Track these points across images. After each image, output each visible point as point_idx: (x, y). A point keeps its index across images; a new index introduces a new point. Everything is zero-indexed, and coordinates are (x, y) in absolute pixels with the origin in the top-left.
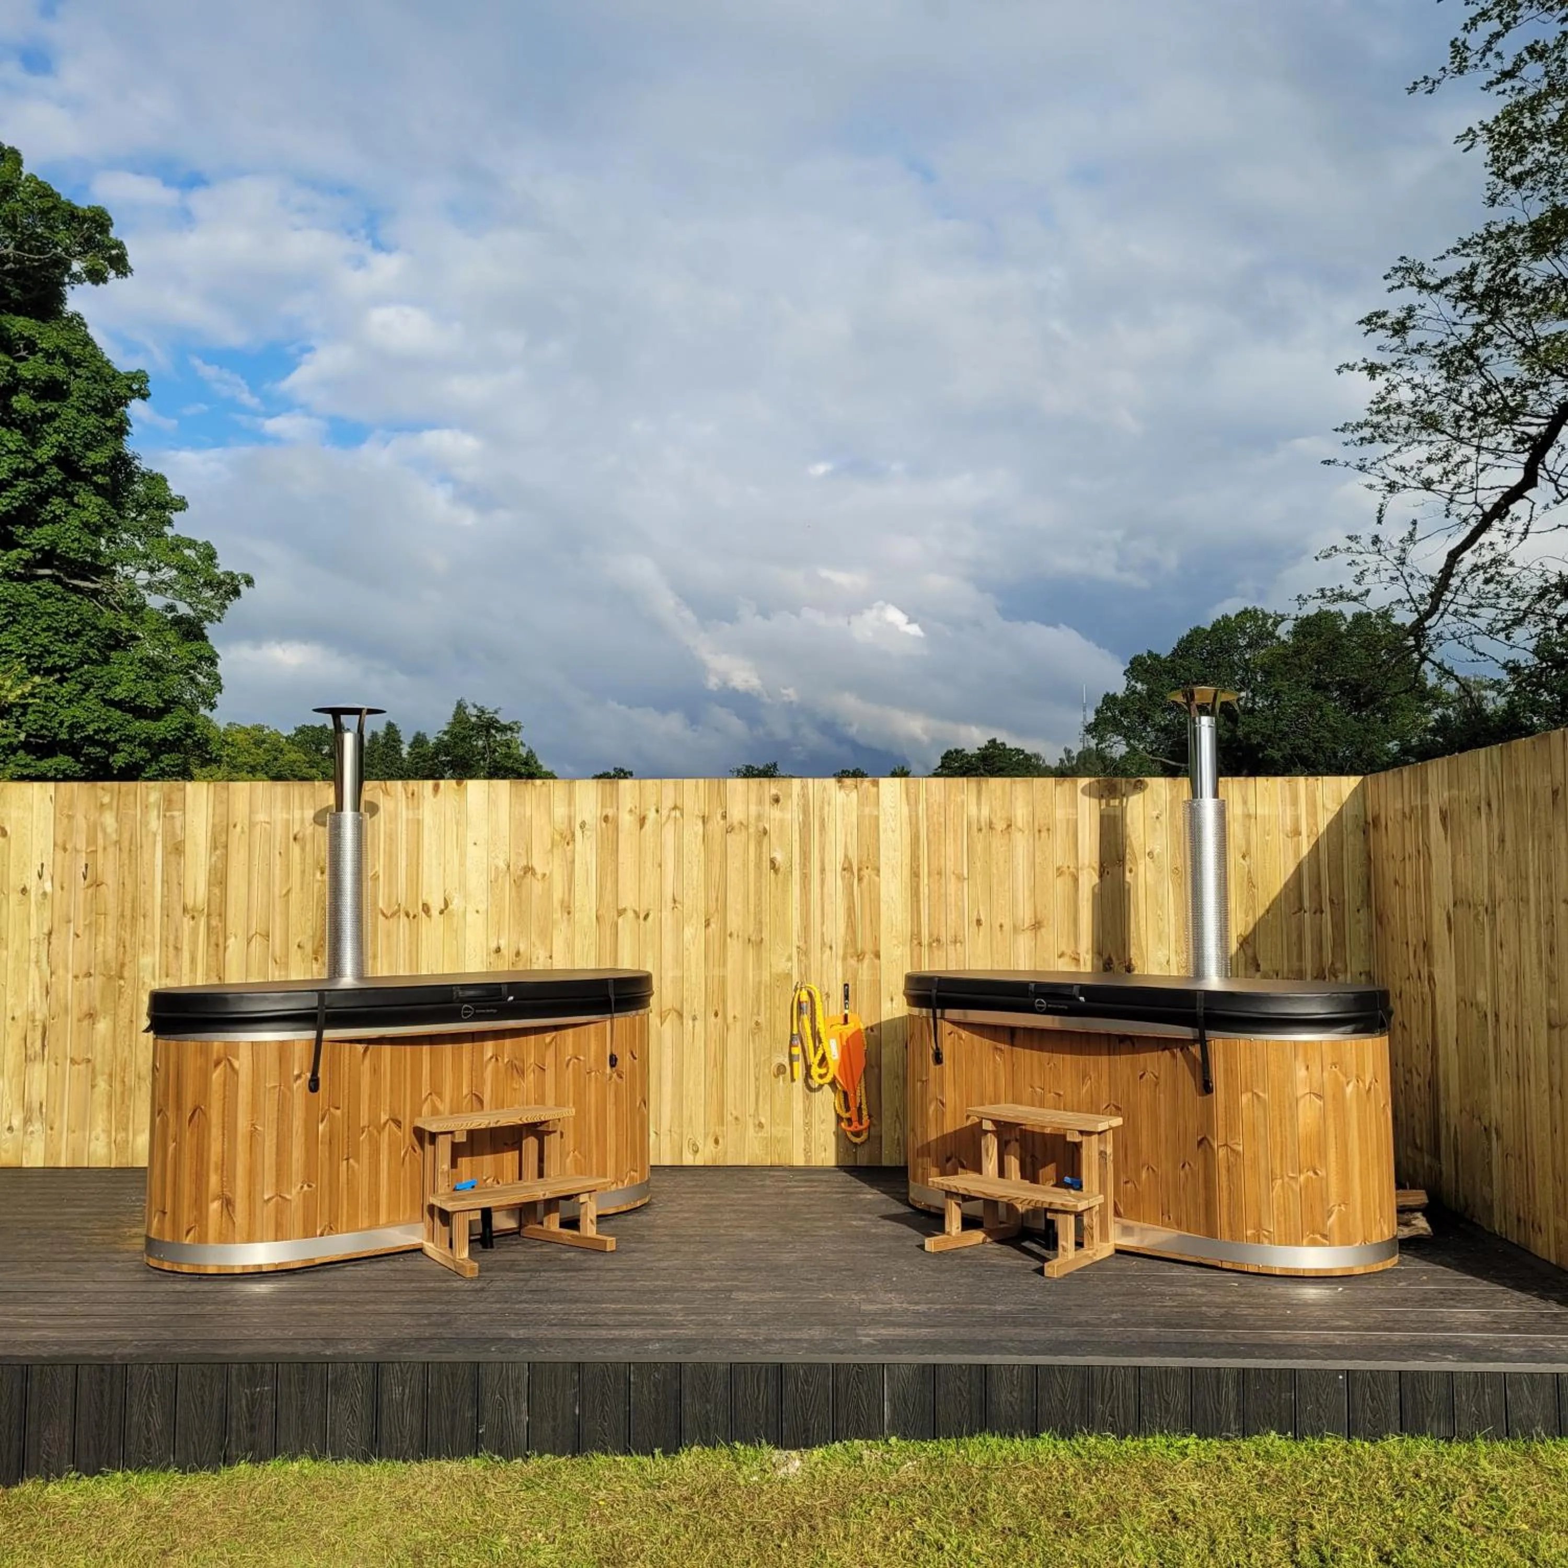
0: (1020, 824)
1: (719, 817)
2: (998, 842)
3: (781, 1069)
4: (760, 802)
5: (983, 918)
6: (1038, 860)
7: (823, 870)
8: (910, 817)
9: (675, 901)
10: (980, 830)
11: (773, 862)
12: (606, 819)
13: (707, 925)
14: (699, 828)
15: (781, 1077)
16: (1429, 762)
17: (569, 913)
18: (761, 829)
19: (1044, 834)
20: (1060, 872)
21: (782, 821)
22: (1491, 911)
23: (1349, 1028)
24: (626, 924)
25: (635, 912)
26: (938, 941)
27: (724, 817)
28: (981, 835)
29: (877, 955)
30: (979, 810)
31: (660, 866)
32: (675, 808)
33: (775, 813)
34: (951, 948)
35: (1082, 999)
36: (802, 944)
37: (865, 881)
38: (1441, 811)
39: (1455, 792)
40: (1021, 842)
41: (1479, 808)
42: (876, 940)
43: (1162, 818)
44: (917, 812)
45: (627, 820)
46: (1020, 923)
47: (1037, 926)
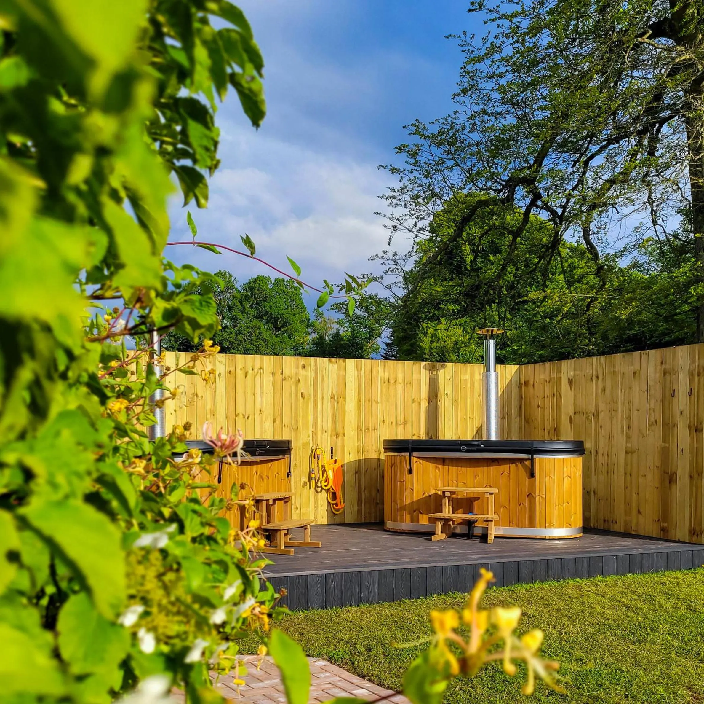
0: (400, 381)
1: (280, 373)
2: (391, 388)
3: (305, 483)
4: (297, 367)
5: (385, 420)
6: (406, 396)
7: (323, 398)
8: (358, 376)
9: (260, 410)
10: (385, 382)
11: (302, 394)
12: (230, 372)
13: (275, 421)
14: (271, 378)
15: (305, 487)
16: (563, 361)
17: (214, 415)
18: (297, 379)
19: (409, 385)
20: (414, 401)
21: (306, 376)
22: (596, 415)
23: (578, 453)
24: (240, 420)
25: (243, 415)
26: (368, 429)
27: (282, 373)
28: (385, 385)
29: (344, 435)
30: (385, 374)
31: (254, 394)
32: (261, 368)
33: (304, 372)
34: (373, 432)
35: (482, 446)
36: (314, 430)
37: (340, 403)
38: (569, 379)
39: (578, 372)
40: (400, 388)
41: (591, 378)
42: (344, 428)
43: (451, 380)
44: (361, 374)
45: (240, 374)
46: (398, 422)
47: (405, 423)
